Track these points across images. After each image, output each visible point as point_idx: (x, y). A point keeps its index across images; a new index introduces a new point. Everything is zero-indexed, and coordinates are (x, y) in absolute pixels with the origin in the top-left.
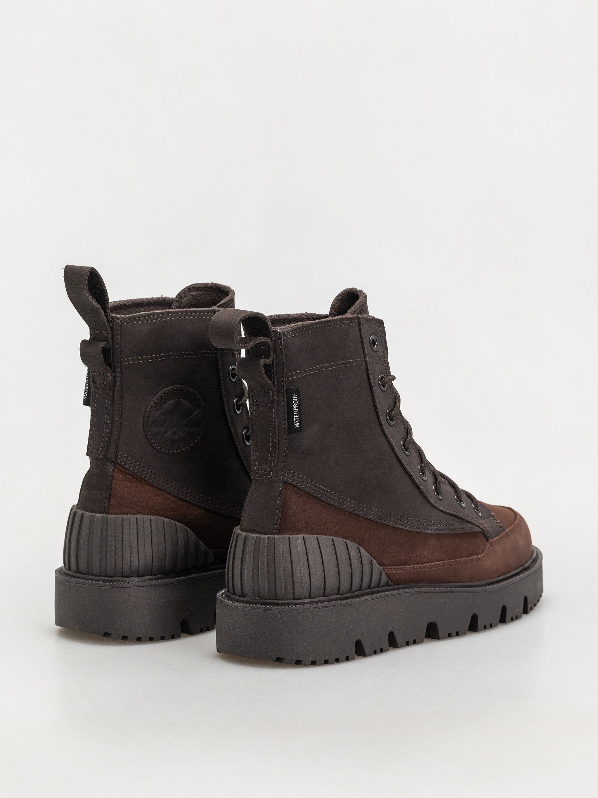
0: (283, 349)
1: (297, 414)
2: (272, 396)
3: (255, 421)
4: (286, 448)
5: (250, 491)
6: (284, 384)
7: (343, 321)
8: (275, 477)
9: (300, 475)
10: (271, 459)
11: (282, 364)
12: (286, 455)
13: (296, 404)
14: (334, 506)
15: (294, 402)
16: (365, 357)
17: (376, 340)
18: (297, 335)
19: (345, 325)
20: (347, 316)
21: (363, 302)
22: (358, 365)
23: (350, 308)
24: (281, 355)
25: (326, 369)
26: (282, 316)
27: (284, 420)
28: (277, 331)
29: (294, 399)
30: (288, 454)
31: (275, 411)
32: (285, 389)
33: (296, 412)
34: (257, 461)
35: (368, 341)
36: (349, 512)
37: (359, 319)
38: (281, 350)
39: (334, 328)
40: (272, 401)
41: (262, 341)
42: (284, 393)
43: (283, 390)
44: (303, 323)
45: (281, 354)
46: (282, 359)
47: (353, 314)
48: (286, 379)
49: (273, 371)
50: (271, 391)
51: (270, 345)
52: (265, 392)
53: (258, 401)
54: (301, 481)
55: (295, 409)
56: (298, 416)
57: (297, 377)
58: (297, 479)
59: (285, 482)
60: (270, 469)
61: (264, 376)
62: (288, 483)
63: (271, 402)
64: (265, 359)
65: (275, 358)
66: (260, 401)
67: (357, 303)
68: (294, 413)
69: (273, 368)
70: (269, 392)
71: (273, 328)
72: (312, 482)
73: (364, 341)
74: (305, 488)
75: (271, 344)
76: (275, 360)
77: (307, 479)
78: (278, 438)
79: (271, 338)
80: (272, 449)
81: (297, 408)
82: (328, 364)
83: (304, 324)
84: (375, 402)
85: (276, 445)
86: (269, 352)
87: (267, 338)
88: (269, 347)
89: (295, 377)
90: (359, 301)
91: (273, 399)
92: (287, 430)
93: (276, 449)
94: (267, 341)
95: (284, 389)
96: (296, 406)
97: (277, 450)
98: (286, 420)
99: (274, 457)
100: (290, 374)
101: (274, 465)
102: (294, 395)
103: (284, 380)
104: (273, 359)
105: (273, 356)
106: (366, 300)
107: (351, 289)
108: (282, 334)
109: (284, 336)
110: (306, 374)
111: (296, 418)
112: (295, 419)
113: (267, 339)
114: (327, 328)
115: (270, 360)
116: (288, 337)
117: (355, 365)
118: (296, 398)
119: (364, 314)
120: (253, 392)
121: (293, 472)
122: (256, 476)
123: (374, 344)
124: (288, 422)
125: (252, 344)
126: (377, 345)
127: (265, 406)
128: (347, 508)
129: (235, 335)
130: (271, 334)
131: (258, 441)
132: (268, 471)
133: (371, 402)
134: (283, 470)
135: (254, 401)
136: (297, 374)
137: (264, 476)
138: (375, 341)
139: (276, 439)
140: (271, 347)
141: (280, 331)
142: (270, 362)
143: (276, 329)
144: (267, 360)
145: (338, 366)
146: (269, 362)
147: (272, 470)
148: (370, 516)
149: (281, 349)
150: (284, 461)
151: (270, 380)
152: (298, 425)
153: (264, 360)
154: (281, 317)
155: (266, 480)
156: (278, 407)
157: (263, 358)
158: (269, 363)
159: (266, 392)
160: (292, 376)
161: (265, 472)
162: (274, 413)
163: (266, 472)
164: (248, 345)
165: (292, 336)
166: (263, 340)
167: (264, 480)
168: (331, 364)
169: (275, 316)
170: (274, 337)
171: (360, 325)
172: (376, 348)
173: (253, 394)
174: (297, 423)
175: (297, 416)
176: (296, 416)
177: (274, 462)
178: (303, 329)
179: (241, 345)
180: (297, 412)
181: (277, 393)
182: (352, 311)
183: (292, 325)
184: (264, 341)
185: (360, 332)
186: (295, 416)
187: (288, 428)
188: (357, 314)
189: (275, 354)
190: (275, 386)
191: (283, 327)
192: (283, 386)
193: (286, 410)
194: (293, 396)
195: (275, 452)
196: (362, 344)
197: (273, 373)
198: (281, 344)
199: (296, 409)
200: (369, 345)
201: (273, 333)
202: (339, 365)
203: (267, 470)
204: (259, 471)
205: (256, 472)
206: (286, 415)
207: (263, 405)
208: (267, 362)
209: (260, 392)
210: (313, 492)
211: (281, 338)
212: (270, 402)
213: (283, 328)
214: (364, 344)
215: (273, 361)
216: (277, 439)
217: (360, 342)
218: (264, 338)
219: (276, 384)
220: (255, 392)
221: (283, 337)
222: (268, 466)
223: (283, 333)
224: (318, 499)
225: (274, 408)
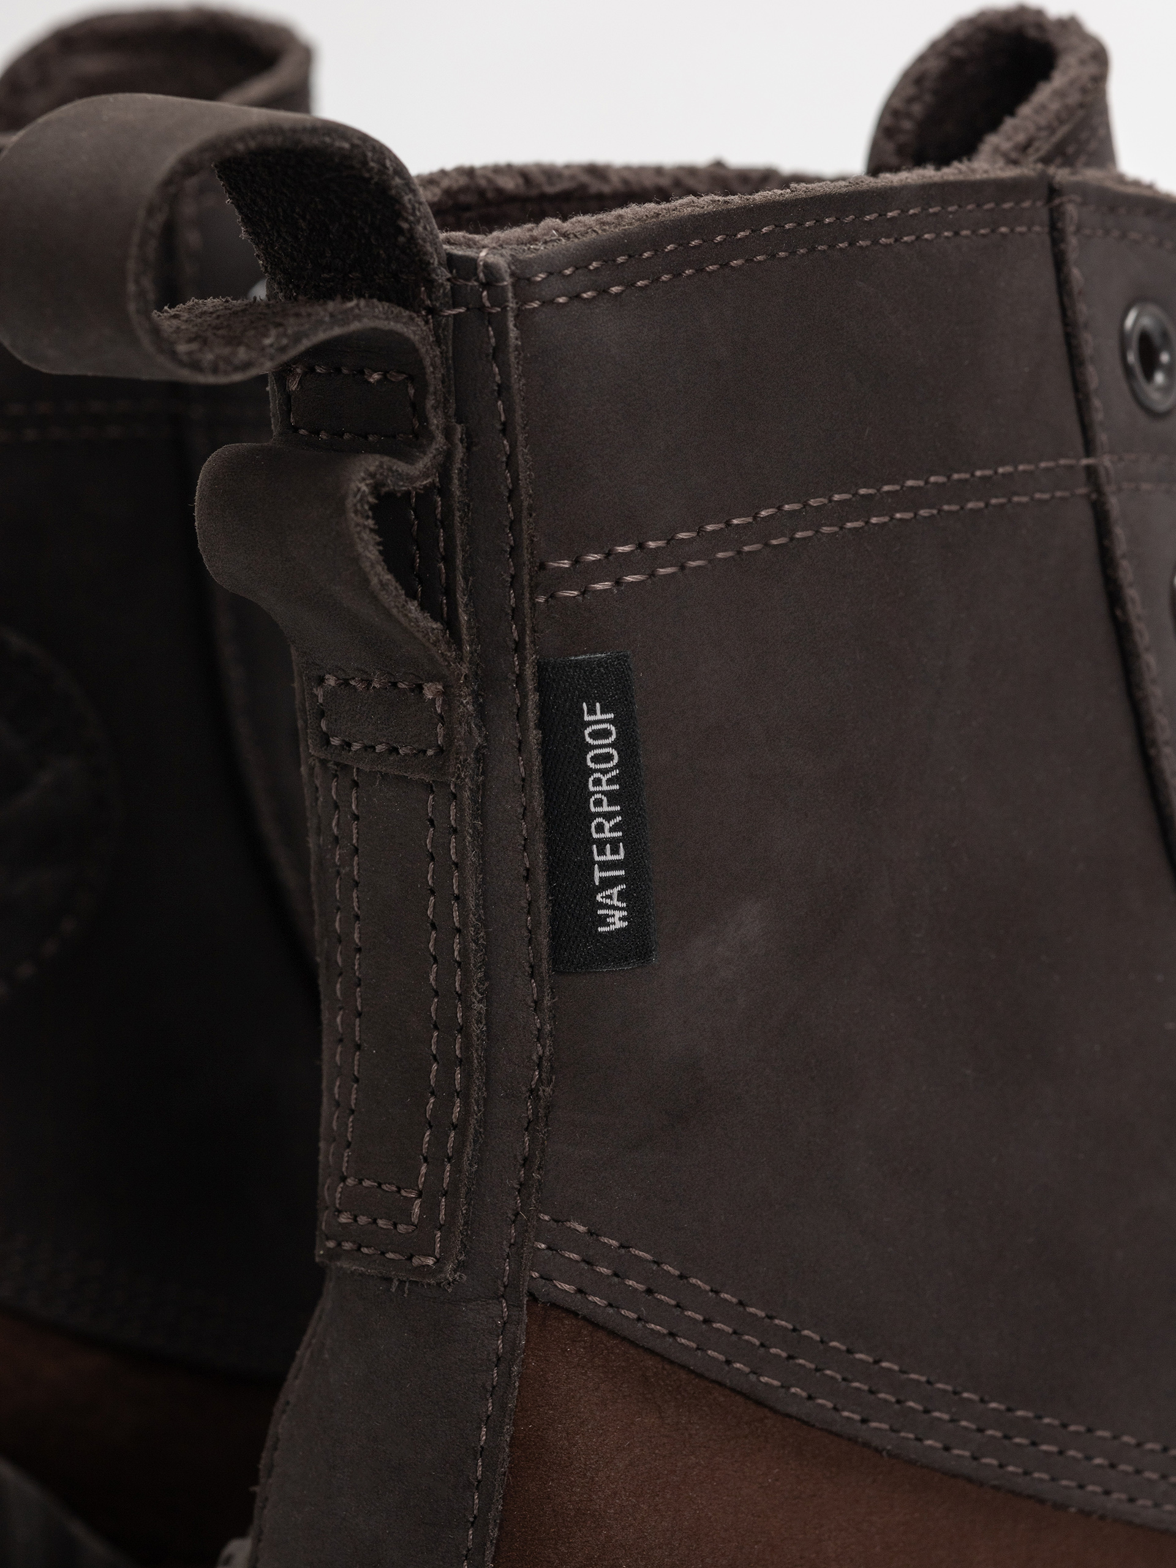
0: (517, 384)
1: (614, 843)
2: (441, 716)
3: (338, 873)
4: (539, 1065)
5: (310, 1331)
6: (522, 633)
7: (944, 204)
8: (461, 1266)
9: (634, 1251)
10: (439, 1141)
11: (511, 491)
12: (536, 1113)
13: (604, 772)
14: (866, 1445)
15: (595, 759)
16: (1089, 447)
17: (1165, 335)
18: (615, 290)
19: (957, 234)
20: (973, 171)
21: (1084, 91)
22: (1041, 501)
23: (994, 125)
24: (504, 431)
25: (826, 529)
26: (550, 173)
27: (527, 878)
28: (473, 261)
29: (595, 735)
30: (549, 1108)
31: (460, 819)
32: (529, 671)
33: (607, 826)
34: (349, 1145)
35: (1113, 343)
36: (969, 1480)
37: (1053, 191)
38: (499, 393)
39: (886, 246)
40: (440, 751)
41: (355, 326)
42: (524, 697)
43: (520, 678)
44: (664, 205)
45: (504, 424)
46: (511, 459)
47: (1015, 163)
48: (541, 600)
49: (450, 539)
50: (432, 679)
51: (420, 361)
52: (395, 685)
53: (356, 746)
54: (641, 1287)
55: (599, 803)
56: (621, 856)
57: (618, 583)
58: (616, 1275)
59: (533, 1298)
60: (429, 1209)
61: (375, 581)
62: (554, 1305)
63: (436, 754)
64: (386, 459)
65: (460, 453)
66: (366, 748)
67: (1044, 94)
68: (595, 836)
69: (446, 522)
70: (420, 688)
71: (448, 242)
72: (717, 1292)
73: (1089, 342)
74: (672, 1334)
75: (430, 355)
76: (458, 465)
77: (681, 1277)
78: (487, 998)
79: (431, 311)
80: (447, 1073)
81: (612, 798)
82: (837, 497)
83: (666, 217)
84: (1154, 743)
85: (467, 1047)
86: (417, 408)
87: (397, 310)
88: (417, 377)
89: (599, 586)
90: (1058, 80)
91: (449, 737)
92: (545, 952)
93: (467, 1076)
94: (399, 327)
95: (522, 670)
96: (605, 788)
97: (478, 1079)
98: (541, 878)
99: (455, 1127)
100: (566, 564)
101: (454, 1182)
102: (592, 712)
103: (527, 604)
104: (449, 455)
105: (448, 433)
106: (1100, 79)
107: (1008, 16)
108: (507, 281)
109: (522, 298)
110: (683, 567)
111: (604, 866)
112: (598, 875)
113: (397, 318)
114: (832, 247)
115: (424, 462)
116: (548, 303)
117: (1024, 499)
118: (606, 734)
119: (1088, 164)
120: (321, 680)
121: (590, 1233)
122: (339, 1245)
123: (1150, 364)
124: (551, 892)
125: (283, 349)
126: (1169, 370)
127: (397, 777)
128: (956, 1452)
129: (137, 282)
130: (430, 283)
131: (359, 1015)
132: (415, 1219)
133: (1127, 743)
134: (517, 1214)
135: (328, 743)
136: (614, 566)
137: (390, 1255)
138: (1157, 340)
139: (467, 1008)
140: (430, 378)
141: (491, 259)
142: (426, 475)
143: (469, 244)
144: (402, 467)
145: (905, 510)
146: (411, 479)
147: (442, 1216)
148: (1107, 1493)
149: (503, 390)
150: (525, 1160)
151: (423, 607)
152: (619, 914)
153: (372, 463)
154: (542, 179)
155: (402, 1282)
156: (481, 789)
157: (373, 450)
158: (418, 484)
159: (401, 685)
160: (582, 574)
161: (395, 1225)
162: (455, 831)
163: (401, 1228)
164: (242, 354)
165: (578, 296)
166: (368, 323)
167: (389, 1280)
168: (862, 491)
169: (497, 170)
170: (455, 306)
171: (1062, 232)
172: (1166, 390)
173: (319, 692)
174: (616, 903)
175: (615, 851)
176: (609, 857)
177: (455, 1158)
178: (656, 246)
179: (190, 353)
180: (611, 830)
181: (476, 695)
182: (1006, 146)
183: (581, 218)
184: (374, 330)
185: (1062, 284)
186: (601, 852)
187: (554, 936)
188: (1046, 160)
189: (459, 422)
190: (460, 648)
191: (516, 232)
192: (519, 646)
193: (540, 812)
194: (587, 718)
195: (465, 1095)
196: (1074, 359)
197: (444, 559)
198: (499, 352)
199: (606, 808)
200: (1119, 372)
201: (442, 275)
202: (911, 500)
203: (410, 1215)
204: (363, 1220)
205: (344, 1219)
206: (540, 848)
207: (384, 776)
208: (400, 476)
209: (360, 687)
210: (728, 1362)
211: (504, 309)
212: (430, 752)
213: (520, 242)
214: (1082, 363)
215: (444, 470)
216: (477, 1006)
217: (1059, 351)
218: (381, 307)
219: (465, 637)
220: (331, 681)
221: (512, 304)
222: (413, 1186)
223: (513, 274)
224: (759, 1403)
225: (455, 796)
